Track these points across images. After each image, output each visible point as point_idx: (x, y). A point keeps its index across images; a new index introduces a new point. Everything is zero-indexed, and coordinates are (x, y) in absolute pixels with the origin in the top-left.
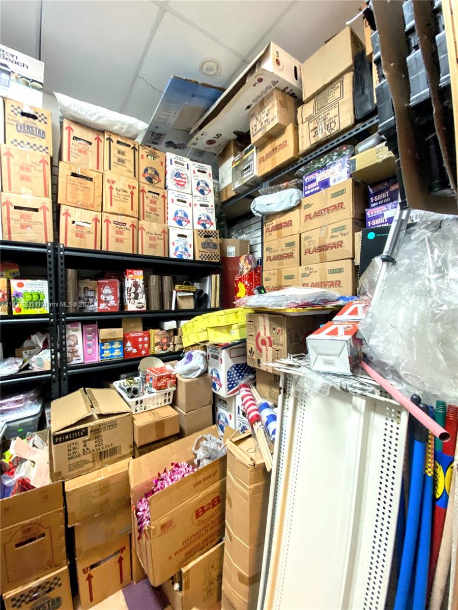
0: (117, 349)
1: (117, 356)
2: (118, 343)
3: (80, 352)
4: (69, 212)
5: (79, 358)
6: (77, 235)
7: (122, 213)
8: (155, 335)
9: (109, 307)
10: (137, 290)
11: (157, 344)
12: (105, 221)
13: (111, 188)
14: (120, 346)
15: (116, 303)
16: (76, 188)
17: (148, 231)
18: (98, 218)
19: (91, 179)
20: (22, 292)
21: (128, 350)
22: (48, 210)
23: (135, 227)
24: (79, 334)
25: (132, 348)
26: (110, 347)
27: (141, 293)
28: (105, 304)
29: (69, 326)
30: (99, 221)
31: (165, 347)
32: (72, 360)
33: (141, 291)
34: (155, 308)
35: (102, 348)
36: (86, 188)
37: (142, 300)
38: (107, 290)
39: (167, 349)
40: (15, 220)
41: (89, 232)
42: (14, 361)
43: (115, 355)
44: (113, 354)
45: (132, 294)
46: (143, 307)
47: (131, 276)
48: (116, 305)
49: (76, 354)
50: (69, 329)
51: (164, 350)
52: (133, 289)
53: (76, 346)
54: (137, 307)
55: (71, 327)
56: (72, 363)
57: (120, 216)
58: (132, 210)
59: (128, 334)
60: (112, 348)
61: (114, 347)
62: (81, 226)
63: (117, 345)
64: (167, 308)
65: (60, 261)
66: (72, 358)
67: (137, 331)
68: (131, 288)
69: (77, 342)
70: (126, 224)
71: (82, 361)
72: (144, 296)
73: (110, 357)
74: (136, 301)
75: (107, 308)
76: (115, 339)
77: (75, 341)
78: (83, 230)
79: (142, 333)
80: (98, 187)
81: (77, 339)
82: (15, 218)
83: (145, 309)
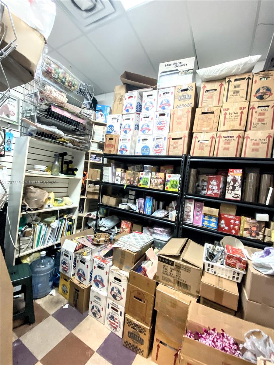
0: (213, 222)
1: (213, 227)
2: (215, 218)
3: (191, 217)
4: (197, 136)
5: (190, 220)
6: (200, 149)
7: (231, 129)
8: (246, 222)
9: (213, 193)
10: (235, 184)
11: (246, 229)
12: (218, 137)
13: (226, 114)
14: (216, 221)
15: (218, 191)
16: (203, 121)
17: (252, 139)
18: (214, 136)
19: (213, 113)
20: (170, 180)
21: (221, 226)
22: (186, 137)
23: (241, 137)
24: (192, 206)
25: (225, 226)
26: (209, 220)
27: (238, 187)
28: (211, 191)
29: (188, 201)
30: (214, 138)
31: (253, 234)
32: (186, 220)
33: (238, 185)
34: (250, 200)
35: (204, 218)
36: (209, 119)
37: (238, 192)
38: (214, 182)
39: (255, 237)
40: (172, 145)
41: (207, 146)
42: (163, 212)
43: (211, 226)
44: (210, 225)
45: (231, 187)
46: (238, 197)
47: (232, 173)
48: (218, 193)
49: (189, 218)
50: (188, 202)
51: (253, 237)
52: (232, 183)
53: (190, 213)
54: (233, 197)
55: (189, 201)
56: (186, 222)
57: (230, 132)
58: (240, 125)
59: (223, 215)
60: (210, 221)
61: (211, 220)
62: (203, 143)
63: (213, 220)
64: (262, 201)
65: (188, 164)
66: (187, 219)
67: (231, 215)
68: (230, 182)
69: (191, 210)
70: (233, 136)
71: (192, 222)
72: (240, 189)
73: (208, 226)
74: (232, 192)
75: (212, 194)
76: (213, 215)
77: (190, 210)
78: (204, 145)
79: (235, 217)
80: (217, 116)
81: (191, 209)
82: (172, 144)
83: (239, 199)
